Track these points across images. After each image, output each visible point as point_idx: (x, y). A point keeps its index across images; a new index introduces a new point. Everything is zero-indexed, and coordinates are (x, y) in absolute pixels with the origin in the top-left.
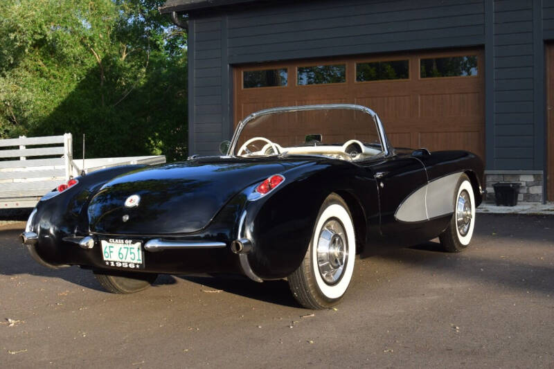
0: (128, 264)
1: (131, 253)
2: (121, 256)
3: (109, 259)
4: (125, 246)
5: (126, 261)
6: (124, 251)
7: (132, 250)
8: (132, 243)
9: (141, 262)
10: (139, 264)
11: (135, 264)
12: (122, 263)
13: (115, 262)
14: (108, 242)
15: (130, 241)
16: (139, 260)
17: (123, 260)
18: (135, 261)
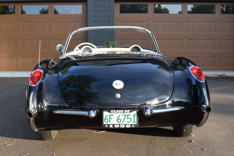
0: (125, 125)
1: (128, 118)
2: (119, 121)
3: (108, 123)
4: (124, 114)
5: (123, 123)
6: (122, 118)
7: (129, 117)
8: (130, 112)
9: (136, 123)
10: (134, 125)
11: (131, 125)
12: (120, 125)
13: (113, 125)
14: (109, 112)
15: (129, 111)
16: (134, 122)
17: (121, 123)
18: (131, 123)
